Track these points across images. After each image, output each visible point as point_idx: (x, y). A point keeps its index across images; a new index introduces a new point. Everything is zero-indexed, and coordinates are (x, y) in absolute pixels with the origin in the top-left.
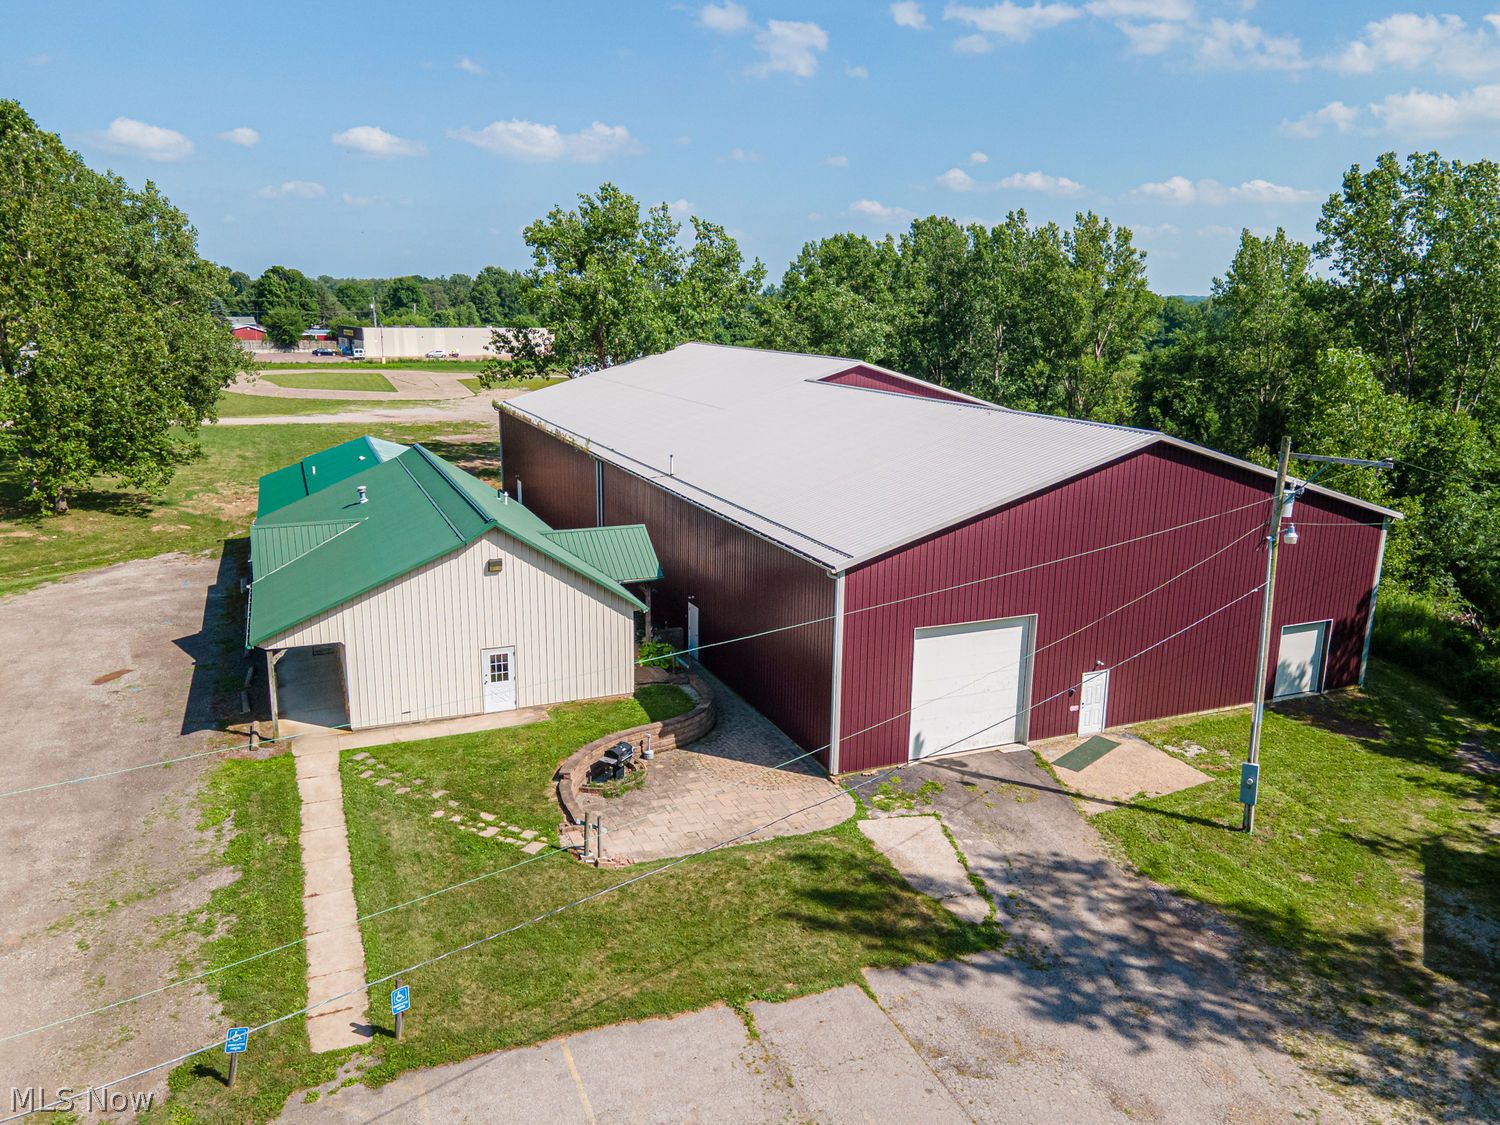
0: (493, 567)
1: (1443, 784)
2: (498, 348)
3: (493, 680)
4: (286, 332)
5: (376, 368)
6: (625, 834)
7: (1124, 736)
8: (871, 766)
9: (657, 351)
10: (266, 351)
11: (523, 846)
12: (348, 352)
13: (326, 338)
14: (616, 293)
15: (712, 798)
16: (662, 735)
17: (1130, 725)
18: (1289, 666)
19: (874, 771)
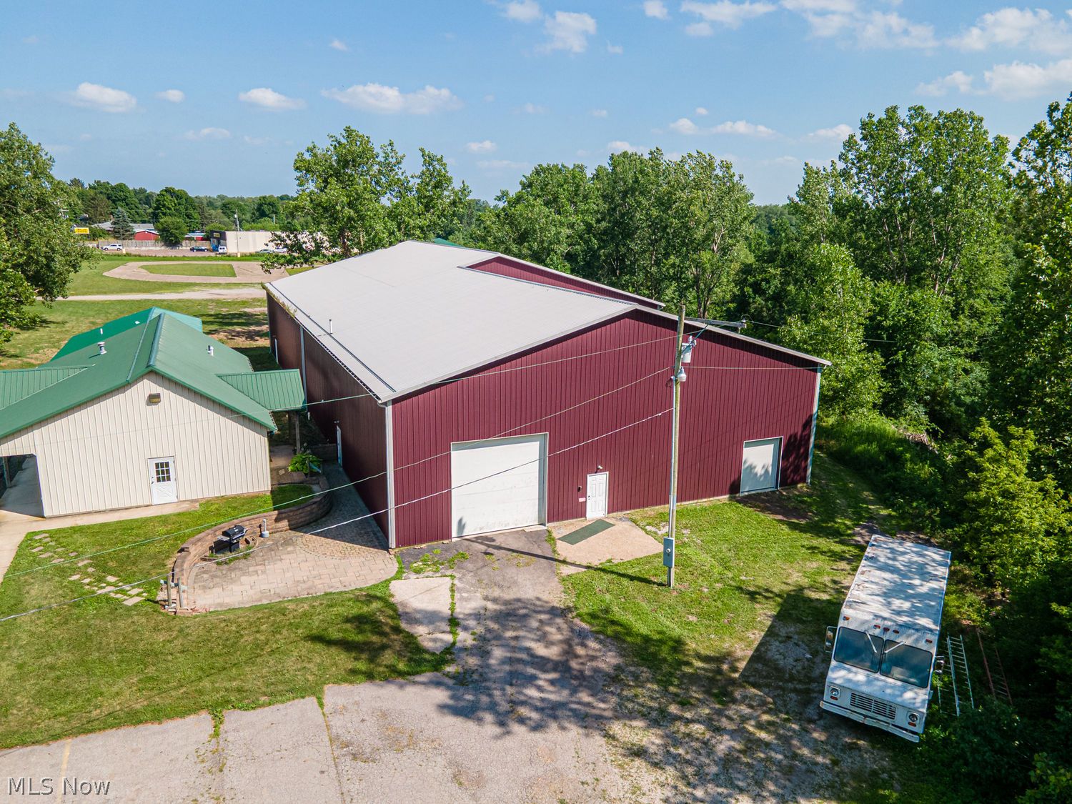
0: (153, 399)
1: (830, 551)
2: (277, 245)
3: (159, 480)
4: (172, 234)
5: (233, 260)
6: (217, 590)
7: (621, 519)
8: (421, 542)
9: (384, 246)
10: (158, 248)
11: (125, 600)
12: (215, 249)
13: (202, 239)
14: (350, 205)
15: (296, 565)
16: (277, 520)
17: (628, 512)
18: (755, 467)
19: (423, 546)
